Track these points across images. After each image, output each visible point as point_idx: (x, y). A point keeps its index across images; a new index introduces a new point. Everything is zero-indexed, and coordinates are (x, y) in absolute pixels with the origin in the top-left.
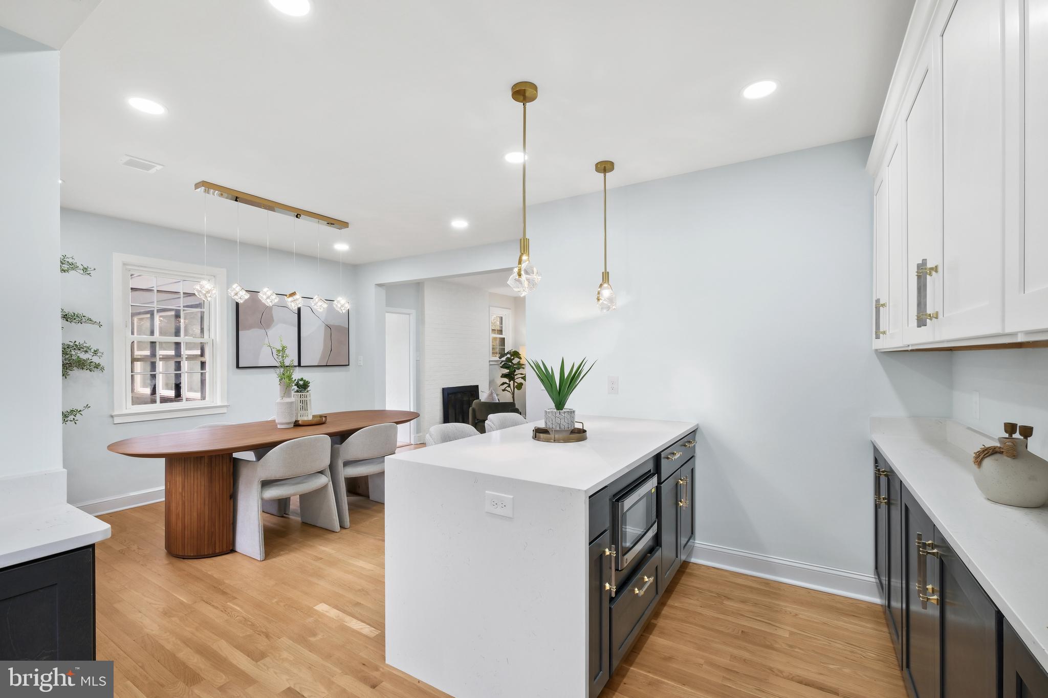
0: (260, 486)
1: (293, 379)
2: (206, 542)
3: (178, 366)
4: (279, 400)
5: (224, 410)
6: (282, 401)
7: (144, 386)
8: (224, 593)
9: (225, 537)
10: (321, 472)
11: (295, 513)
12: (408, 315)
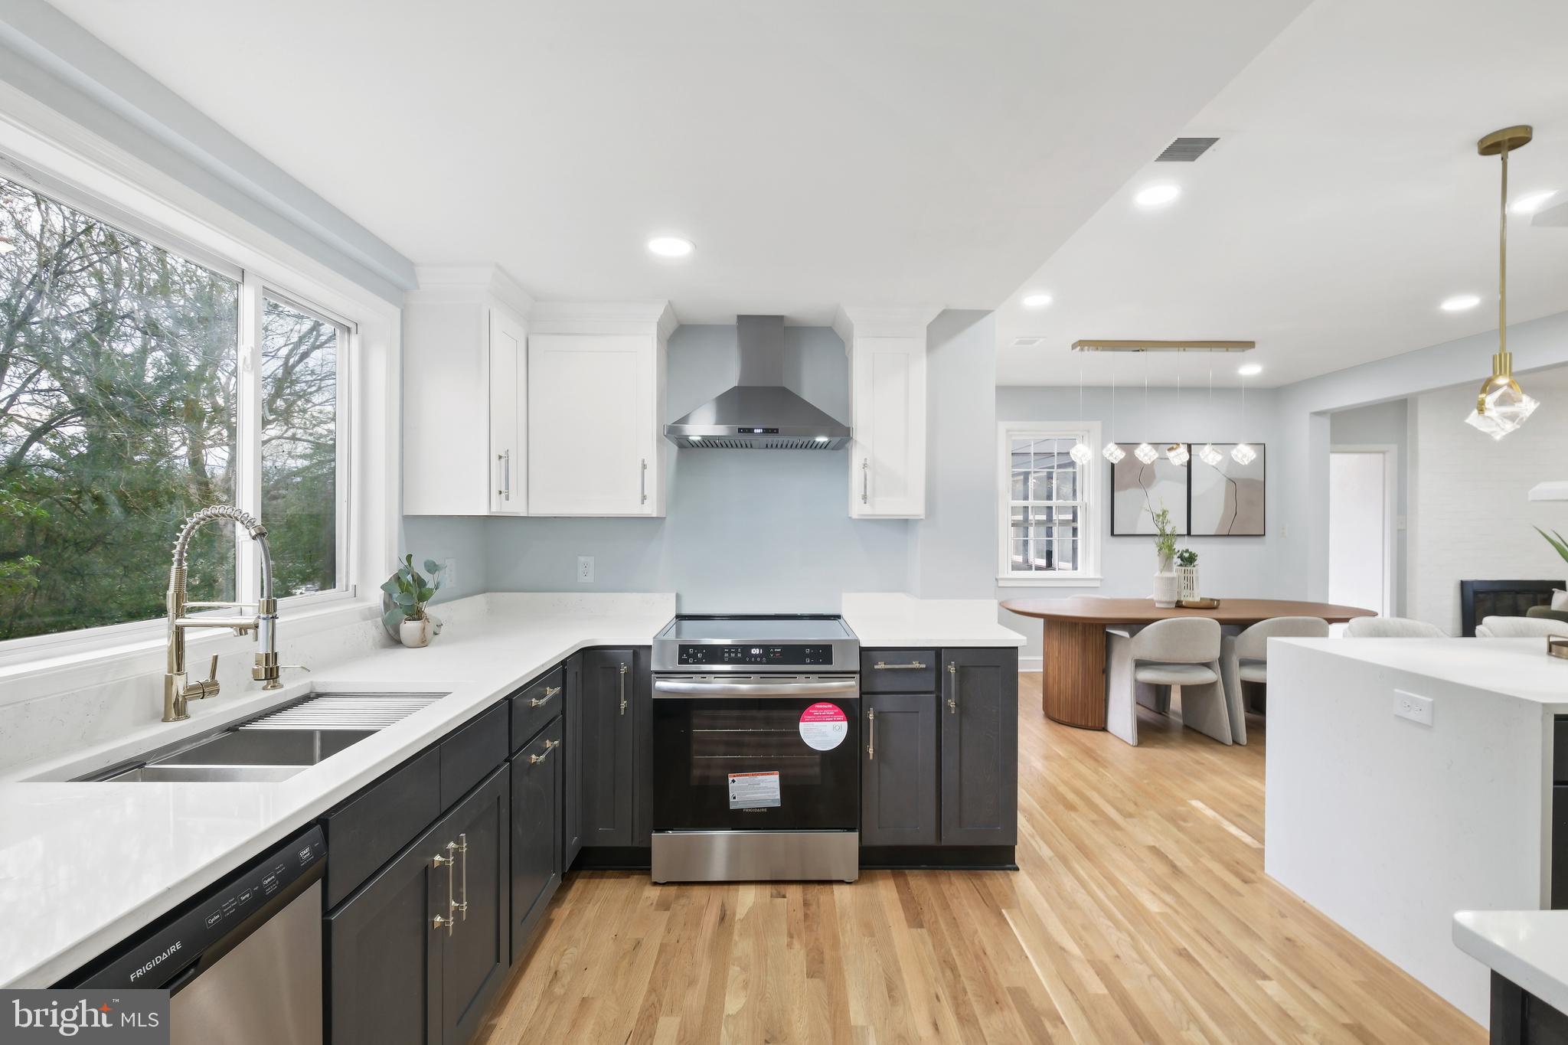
0: (1133, 665)
1: (1176, 551)
2: (1079, 712)
3: (1049, 534)
4: (1157, 574)
5: (1097, 584)
6: (1161, 575)
7: (1017, 553)
8: (1096, 760)
9: (1097, 711)
10: (1207, 665)
11: (1175, 713)
12: (1381, 455)
